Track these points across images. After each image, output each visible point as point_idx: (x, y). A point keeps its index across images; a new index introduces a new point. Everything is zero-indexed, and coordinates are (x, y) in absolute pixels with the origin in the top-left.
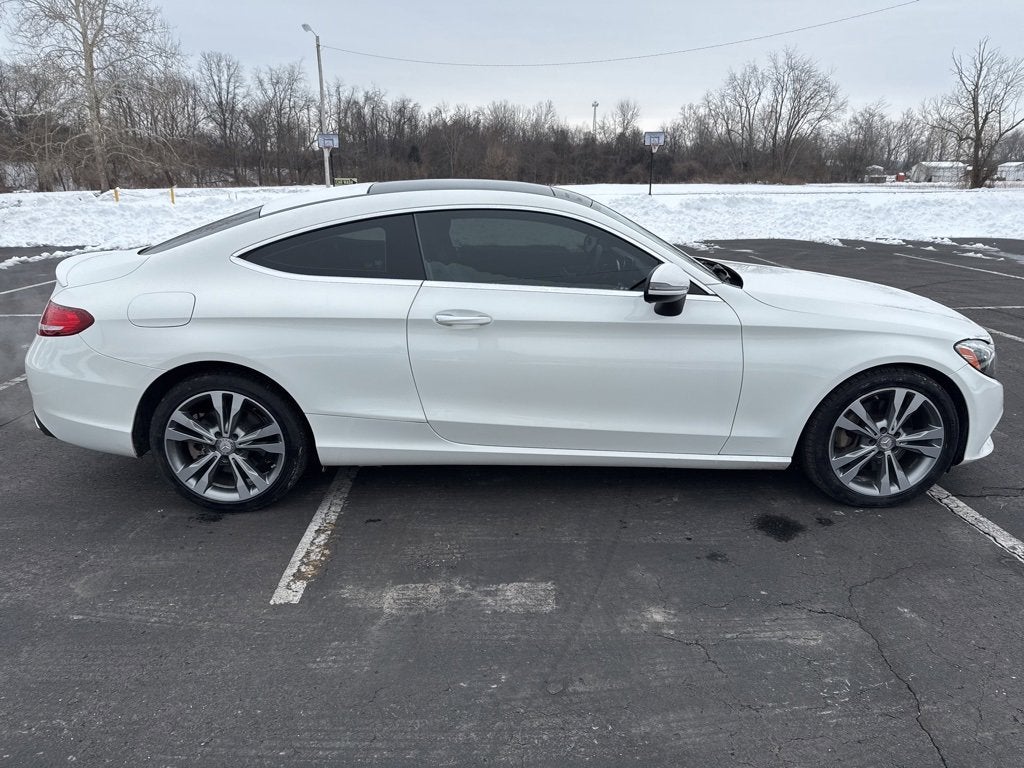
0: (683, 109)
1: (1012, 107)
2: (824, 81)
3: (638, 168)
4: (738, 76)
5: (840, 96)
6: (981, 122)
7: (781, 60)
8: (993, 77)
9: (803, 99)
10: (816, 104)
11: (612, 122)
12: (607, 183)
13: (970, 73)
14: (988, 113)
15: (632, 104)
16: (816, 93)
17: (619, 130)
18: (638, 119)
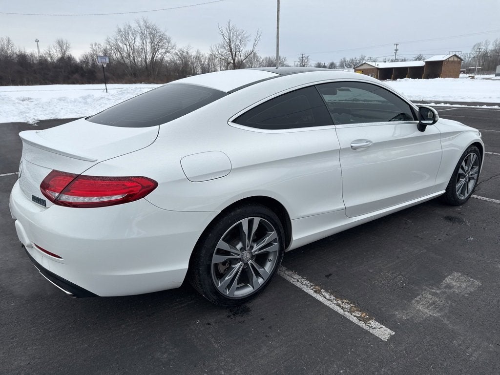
0: (92, 45)
1: (244, 50)
2: (164, 34)
3: (76, 76)
4: (122, 29)
5: (173, 42)
6: (234, 56)
7: (142, 23)
8: (235, 37)
9: (156, 43)
10: (162, 46)
11: (55, 51)
12: (59, 84)
13: (226, 34)
14: (236, 52)
15: (65, 41)
16: (161, 40)
17: (60, 56)
18: (70, 50)
